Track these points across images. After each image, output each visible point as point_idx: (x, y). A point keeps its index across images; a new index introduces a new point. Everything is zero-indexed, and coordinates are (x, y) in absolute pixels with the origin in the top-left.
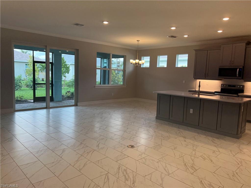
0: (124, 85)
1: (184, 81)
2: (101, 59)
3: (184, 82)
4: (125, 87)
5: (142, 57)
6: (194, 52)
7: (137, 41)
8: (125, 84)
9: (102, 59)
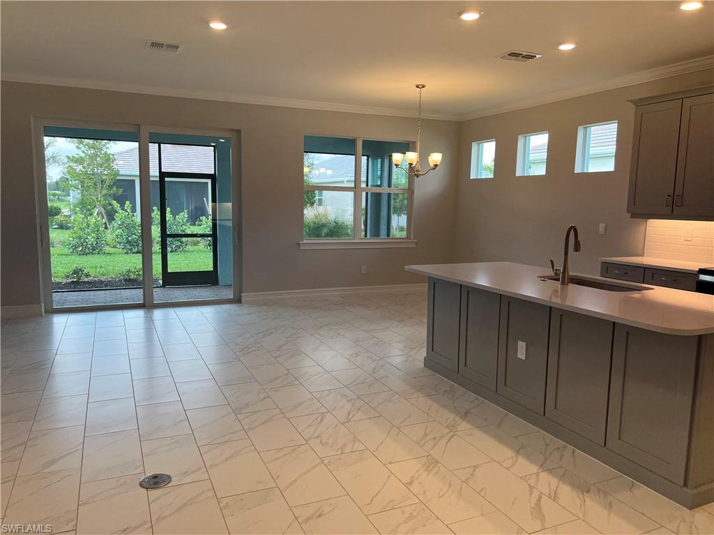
0: (410, 239)
1: (604, 225)
2: (368, 160)
3: (602, 227)
4: (414, 246)
5: (473, 144)
6: (632, 108)
7: (418, 87)
8: (412, 237)
9: (370, 160)
